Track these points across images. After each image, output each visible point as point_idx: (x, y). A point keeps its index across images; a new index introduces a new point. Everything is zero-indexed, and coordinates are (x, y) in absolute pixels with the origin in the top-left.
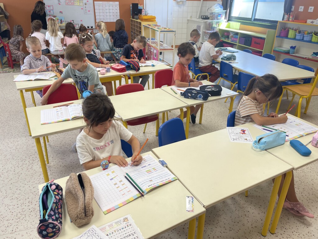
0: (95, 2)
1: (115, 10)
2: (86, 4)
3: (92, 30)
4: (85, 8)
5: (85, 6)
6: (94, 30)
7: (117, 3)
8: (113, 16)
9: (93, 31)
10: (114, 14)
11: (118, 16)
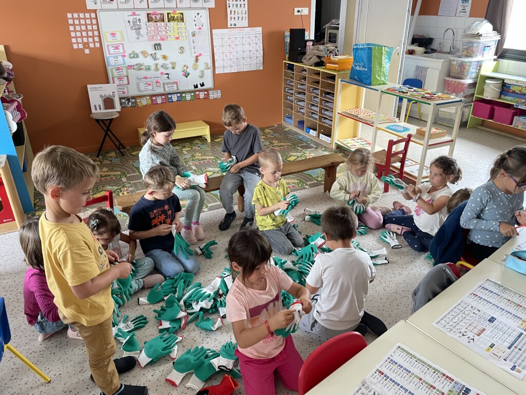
0: (213, 30)
1: (255, 45)
2: (194, 35)
3: (206, 93)
4: (194, 42)
5: (192, 38)
6: (211, 92)
7: (259, 30)
8: (251, 58)
9: (208, 94)
10: (251, 54)
11: (259, 58)
